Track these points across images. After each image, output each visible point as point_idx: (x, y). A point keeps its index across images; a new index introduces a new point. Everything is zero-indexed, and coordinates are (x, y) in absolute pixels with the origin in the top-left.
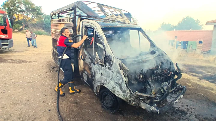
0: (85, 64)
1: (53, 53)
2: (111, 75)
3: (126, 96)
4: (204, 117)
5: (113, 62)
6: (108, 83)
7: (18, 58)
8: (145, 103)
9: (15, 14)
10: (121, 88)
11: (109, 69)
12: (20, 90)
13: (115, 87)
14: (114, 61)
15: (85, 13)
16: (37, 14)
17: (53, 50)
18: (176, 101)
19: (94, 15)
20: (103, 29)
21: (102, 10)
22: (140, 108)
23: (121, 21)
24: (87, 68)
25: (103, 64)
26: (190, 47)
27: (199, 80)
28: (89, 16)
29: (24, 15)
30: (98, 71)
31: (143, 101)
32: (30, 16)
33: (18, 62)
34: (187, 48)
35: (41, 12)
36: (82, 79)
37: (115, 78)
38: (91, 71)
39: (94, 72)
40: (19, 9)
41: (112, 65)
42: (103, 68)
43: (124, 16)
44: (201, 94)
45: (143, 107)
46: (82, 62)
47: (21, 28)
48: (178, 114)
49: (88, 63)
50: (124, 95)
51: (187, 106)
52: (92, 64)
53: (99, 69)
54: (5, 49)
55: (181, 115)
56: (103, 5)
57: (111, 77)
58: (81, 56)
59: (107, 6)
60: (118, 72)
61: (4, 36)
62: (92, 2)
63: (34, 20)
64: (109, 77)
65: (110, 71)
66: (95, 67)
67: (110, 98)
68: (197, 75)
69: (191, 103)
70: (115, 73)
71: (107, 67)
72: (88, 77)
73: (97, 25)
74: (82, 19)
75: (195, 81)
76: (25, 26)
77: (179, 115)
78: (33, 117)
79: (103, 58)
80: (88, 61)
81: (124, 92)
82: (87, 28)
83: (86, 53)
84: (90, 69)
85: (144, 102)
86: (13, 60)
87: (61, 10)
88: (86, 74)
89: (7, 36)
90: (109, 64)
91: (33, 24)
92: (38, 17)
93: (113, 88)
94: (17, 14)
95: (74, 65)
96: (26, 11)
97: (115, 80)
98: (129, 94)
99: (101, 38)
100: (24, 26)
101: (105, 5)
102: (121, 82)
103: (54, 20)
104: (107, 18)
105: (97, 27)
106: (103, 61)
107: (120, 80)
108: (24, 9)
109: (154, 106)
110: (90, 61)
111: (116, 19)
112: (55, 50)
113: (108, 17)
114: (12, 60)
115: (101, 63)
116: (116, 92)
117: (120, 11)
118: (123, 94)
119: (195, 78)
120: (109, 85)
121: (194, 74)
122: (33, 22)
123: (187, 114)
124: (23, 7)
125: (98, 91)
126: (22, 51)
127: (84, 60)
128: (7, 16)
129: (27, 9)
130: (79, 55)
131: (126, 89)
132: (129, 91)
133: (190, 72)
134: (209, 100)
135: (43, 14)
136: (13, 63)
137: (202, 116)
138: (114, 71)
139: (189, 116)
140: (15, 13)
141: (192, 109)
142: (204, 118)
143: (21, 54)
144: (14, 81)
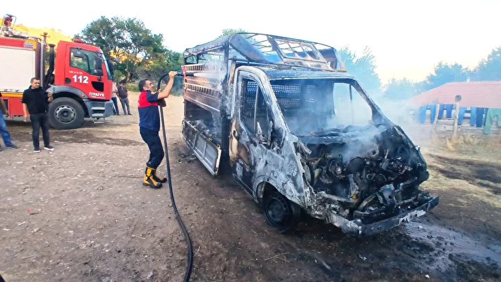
0: (240, 146)
1: (184, 129)
2: (280, 162)
3: (304, 197)
4: (469, 260)
5: (284, 139)
6: (276, 177)
7: (121, 137)
8: (340, 215)
9: (112, 51)
10: (295, 184)
11: (278, 153)
12: (130, 187)
13: (286, 183)
14: (287, 139)
15: (244, 55)
16: (155, 50)
17: (186, 123)
18: (405, 218)
19: (258, 58)
20: (272, 82)
21: (275, 47)
22: (332, 225)
23: (310, 66)
24: (242, 154)
25: (269, 144)
26: (491, 122)
27: (491, 194)
28: (250, 60)
29: (129, 53)
30: (261, 157)
31: (335, 212)
32: (141, 56)
33: (122, 142)
34: (485, 125)
35: (163, 47)
36: (233, 174)
37: (286, 168)
38: (249, 159)
39: (254, 160)
40: (120, 41)
41: (282, 145)
42: (269, 151)
43: (319, 54)
44: (480, 221)
45: (337, 225)
46: (234, 142)
47: (123, 78)
48: (412, 249)
49: (244, 143)
50: (299, 197)
51: (440, 238)
52: (252, 146)
53: (262, 154)
54: (98, 118)
55: (418, 250)
56: (277, 37)
57: (280, 167)
58: (234, 132)
59: (286, 38)
60: (292, 157)
61: (97, 94)
62: (257, 34)
63: (148, 63)
64: (278, 166)
65: (279, 157)
66: (256, 151)
67: (279, 206)
68: (491, 184)
69: (452, 233)
70: (287, 159)
71: (275, 149)
72: (244, 171)
73: (262, 75)
74: (238, 65)
75: (479, 196)
76: (132, 75)
77: (414, 250)
78: (152, 226)
79: (269, 133)
80: (245, 139)
81: (300, 191)
82: (246, 81)
83: (243, 127)
84: (248, 154)
85: (338, 213)
86: (113, 140)
87: (202, 48)
88: (241, 164)
89: (103, 95)
90: (279, 143)
91: (146, 72)
92: (157, 56)
93: (283, 184)
94: (115, 51)
95: (221, 149)
96: (133, 44)
97: (287, 170)
98: (308, 195)
99: (269, 98)
100: (129, 75)
101: (282, 38)
102: (296, 173)
103: (191, 65)
104: (282, 63)
105: (263, 79)
106: (269, 138)
107: (294, 170)
108: (130, 41)
109: (356, 222)
110: (249, 140)
111: (300, 63)
112: (188, 122)
113: (285, 60)
114: (110, 139)
115: (266, 141)
116: (287, 191)
117: (312, 46)
118: (298, 194)
119: (485, 190)
120: (278, 180)
121: (486, 182)
122: (146, 67)
123: (432, 250)
124: (127, 36)
125: (261, 196)
126: (127, 125)
127: (238, 138)
128: (103, 56)
129: (134, 40)
130: (231, 130)
131: (303, 186)
132: (308, 190)
133: (477, 177)
134: (495, 232)
135: (166, 50)
136: (113, 144)
137: (466, 258)
138: (286, 155)
139: (436, 255)
140: (112, 48)
141: (449, 245)
142: (469, 262)
143: (125, 130)
144: (117, 173)
